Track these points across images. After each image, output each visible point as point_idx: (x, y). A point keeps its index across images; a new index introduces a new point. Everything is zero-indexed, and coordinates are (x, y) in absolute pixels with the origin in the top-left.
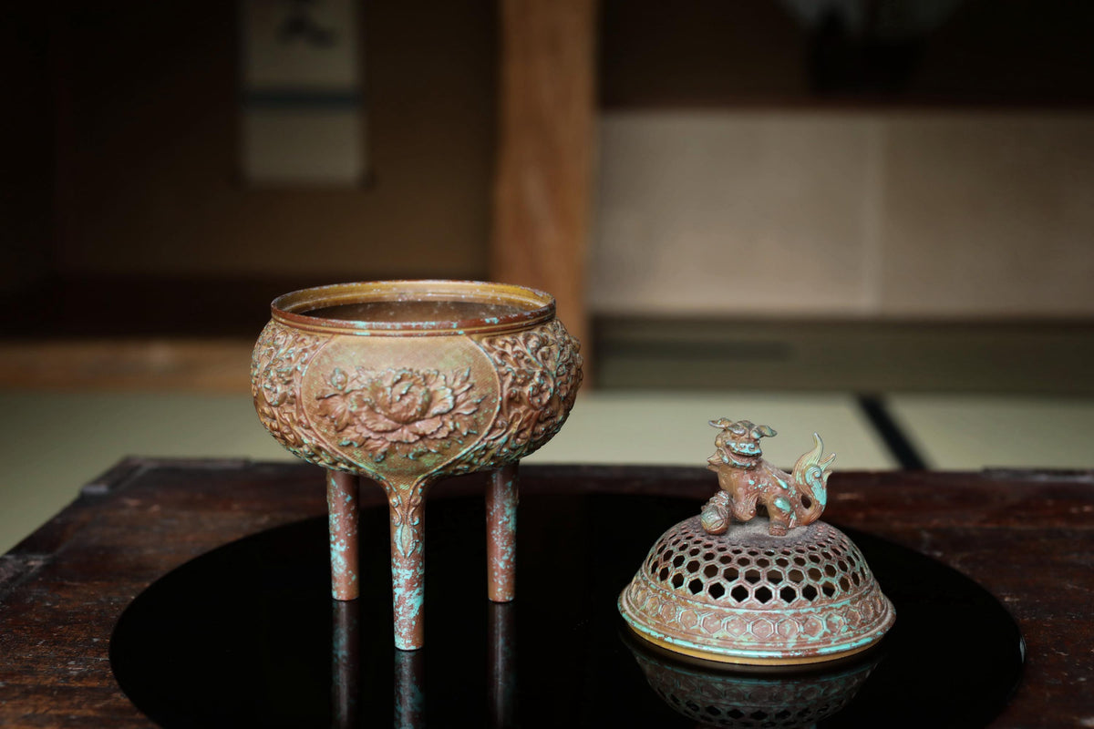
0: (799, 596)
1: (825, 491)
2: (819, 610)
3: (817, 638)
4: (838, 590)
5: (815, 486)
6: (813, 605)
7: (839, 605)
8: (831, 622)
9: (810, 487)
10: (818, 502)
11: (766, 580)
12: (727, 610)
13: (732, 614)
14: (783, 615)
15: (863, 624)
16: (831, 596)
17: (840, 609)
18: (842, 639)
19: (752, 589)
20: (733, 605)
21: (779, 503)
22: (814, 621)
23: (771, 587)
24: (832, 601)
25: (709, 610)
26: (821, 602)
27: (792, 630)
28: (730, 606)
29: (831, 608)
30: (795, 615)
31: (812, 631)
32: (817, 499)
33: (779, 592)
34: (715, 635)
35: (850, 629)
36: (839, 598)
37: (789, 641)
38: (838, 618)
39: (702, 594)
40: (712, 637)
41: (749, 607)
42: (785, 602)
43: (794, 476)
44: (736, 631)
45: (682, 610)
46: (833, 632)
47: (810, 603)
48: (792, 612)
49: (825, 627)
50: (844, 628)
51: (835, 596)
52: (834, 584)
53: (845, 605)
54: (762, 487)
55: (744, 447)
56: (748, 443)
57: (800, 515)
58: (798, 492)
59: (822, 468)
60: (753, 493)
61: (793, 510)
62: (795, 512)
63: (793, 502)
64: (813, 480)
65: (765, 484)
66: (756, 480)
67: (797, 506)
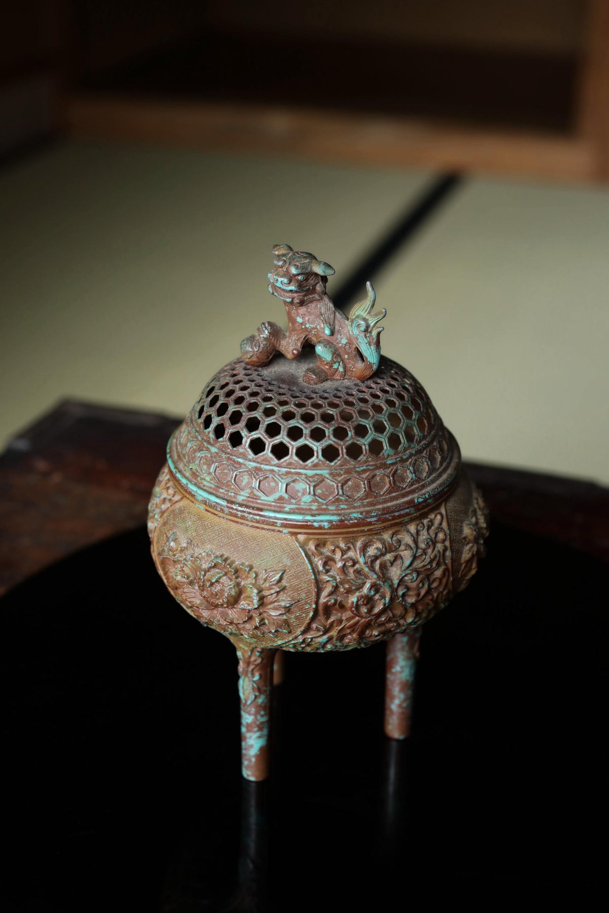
0: (268, 452)
2: (284, 471)
3: (270, 499)
4: (318, 457)
5: (360, 340)
6: (280, 465)
7: (310, 473)
8: (292, 488)
9: (357, 339)
11: (244, 425)
12: (206, 444)
13: (208, 450)
14: (245, 465)
15: (338, 500)
16: (305, 461)
17: (311, 477)
18: (299, 511)
19: (229, 430)
20: (211, 440)
21: (319, 349)
22: (274, 481)
23: (245, 433)
24: (305, 466)
25: (197, 438)
26: (289, 464)
27: (248, 483)
29: (300, 474)
30: (256, 468)
31: (268, 490)
33: (249, 441)
34: (191, 465)
35: (315, 502)
36: (315, 466)
37: (242, 493)
38: (304, 486)
39: (200, 420)
41: (222, 448)
42: (251, 453)
43: (347, 325)
44: (204, 467)
47: (276, 461)
48: (254, 464)
49: (283, 491)
50: (307, 498)
51: (309, 462)
52: (315, 448)
53: (321, 475)
54: (310, 328)
55: (277, 280)
56: (282, 277)
57: (351, 368)
58: (350, 343)
59: (370, 322)
60: (300, 332)
61: (339, 360)
62: (343, 362)
63: (341, 352)
64: (358, 332)
65: (314, 326)
66: (306, 318)
67: (346, 357)
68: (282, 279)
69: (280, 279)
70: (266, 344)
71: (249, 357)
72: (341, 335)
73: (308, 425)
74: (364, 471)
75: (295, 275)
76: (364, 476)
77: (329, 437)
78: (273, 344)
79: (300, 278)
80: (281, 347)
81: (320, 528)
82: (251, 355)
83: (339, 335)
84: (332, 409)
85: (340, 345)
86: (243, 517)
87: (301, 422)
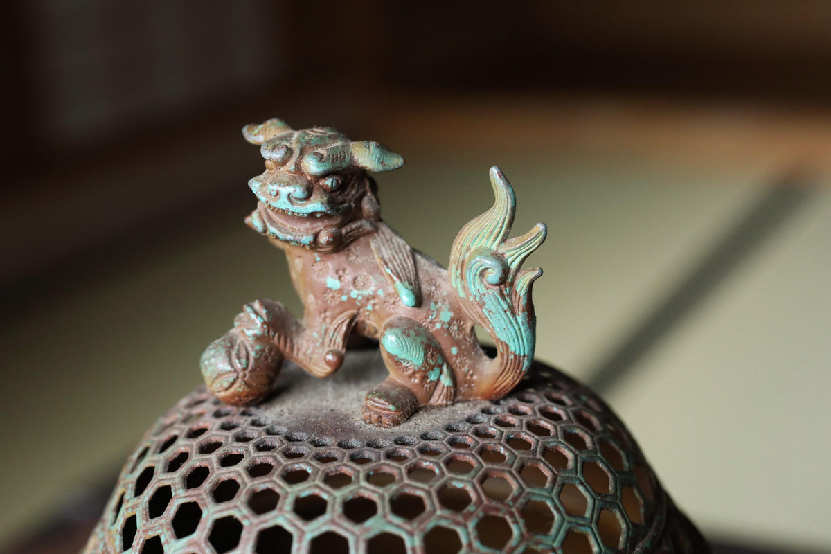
5: (490, 306)
9: (481, 306)
43: (449, 277)
54: (360, 298)
55: (278, 193)
56: (289, 184)
57: (466, 375)
58: (458, 317)
59: (509, 261)
60: (338, 310)
61: (440, 362)
62: (449, 365)
63: (443, 341)
64: (483, 290)
65: (368, 292)
66: (348, 277)
67: (454, 350)
68: (290, 189)
69: (285, 191)
70: (263, 351)
71: (226, 385)
72: (436, 303)
73: (415, 524)
75: (318, 178)
77: (470, 545)
78: (278, 348)
79: (328, 182)
80: (295, 352)
82: (231, 380)
83: (432, 304)
84: (459, 477)
85: (438, 326)
87: (397, 520)
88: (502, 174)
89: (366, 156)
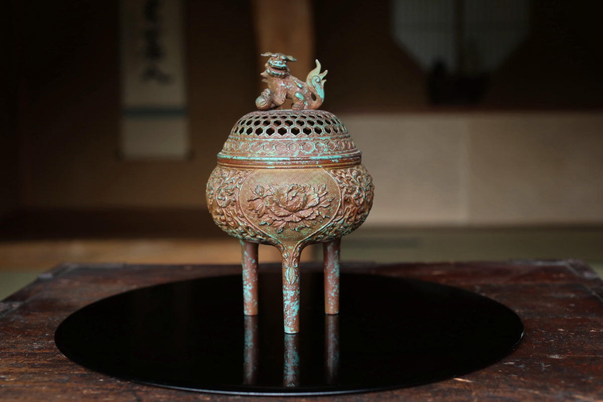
0: (301, 132)
1: (323, 90)
2: (312, 139)
3: (310, 152)
4: (324, 132)
5: (317, 87)
6: (309, 137)
7: (323, 138)
8: (318, 146)
9: (314, 87)
10: (319, 96)
11: (284, 124)
12: (264, 140)
13: (266, 141)
14: (292, 141)
15: (337, 150)
16: (319, 134)
17: (324, 141)
18: (324, 155)
19: (277, 128)
20: (267, 137)
21: (297, 95)
22: (309, 144)
23: (286, 127)
24: (320, 136)
25: (255, 141)
26: (313, 136)
27: (296, 148)
28: (265, 138)
29: (319, 139)
30: (298, 141)
31: (309, 149)
32: (319, 94)
33: (290, 130)
34: (257, 153)
35: (329, 151)
36: (324, 135)
37: (295, 153)
38: (323, 144)
39: (252, 134)
40: (256, 154)
41: (275, 138)
42: (293, 135)
43: (307, 83)
44: (268, 149)
45: (242, 143)
46: (319, 151)
47: (307, 136)
48: (297, 139)
49: (315, 148)
50: (326, 150)
51: (321, 134)
52: (322, 128)
53: (328, 139)
54: (289, 88)
57: (310, 104)
58: (309, 91)
59: (320, 78)
60: (284, 91)
62: (307, 101)
63: (306, 96)
64: (316, 83)
65: (291, 86)
66: (286, 83)
67: (308, 98)
69: (278, 62)
72: (305, 88)
73: (314, 120)
74: (341, 138)
76: (342, 140)
77: (324, 124)
79: (285, 61)
80: (275, 99)
81: (335, 162)
82: (265, 103)
85: (305, 93)
86: (299, 164)
87: (311, 119)
88: (319, 61)
89: (291, 58)
